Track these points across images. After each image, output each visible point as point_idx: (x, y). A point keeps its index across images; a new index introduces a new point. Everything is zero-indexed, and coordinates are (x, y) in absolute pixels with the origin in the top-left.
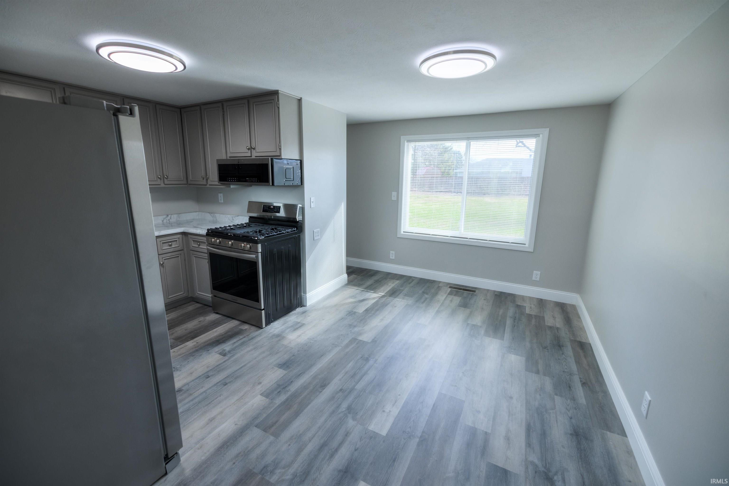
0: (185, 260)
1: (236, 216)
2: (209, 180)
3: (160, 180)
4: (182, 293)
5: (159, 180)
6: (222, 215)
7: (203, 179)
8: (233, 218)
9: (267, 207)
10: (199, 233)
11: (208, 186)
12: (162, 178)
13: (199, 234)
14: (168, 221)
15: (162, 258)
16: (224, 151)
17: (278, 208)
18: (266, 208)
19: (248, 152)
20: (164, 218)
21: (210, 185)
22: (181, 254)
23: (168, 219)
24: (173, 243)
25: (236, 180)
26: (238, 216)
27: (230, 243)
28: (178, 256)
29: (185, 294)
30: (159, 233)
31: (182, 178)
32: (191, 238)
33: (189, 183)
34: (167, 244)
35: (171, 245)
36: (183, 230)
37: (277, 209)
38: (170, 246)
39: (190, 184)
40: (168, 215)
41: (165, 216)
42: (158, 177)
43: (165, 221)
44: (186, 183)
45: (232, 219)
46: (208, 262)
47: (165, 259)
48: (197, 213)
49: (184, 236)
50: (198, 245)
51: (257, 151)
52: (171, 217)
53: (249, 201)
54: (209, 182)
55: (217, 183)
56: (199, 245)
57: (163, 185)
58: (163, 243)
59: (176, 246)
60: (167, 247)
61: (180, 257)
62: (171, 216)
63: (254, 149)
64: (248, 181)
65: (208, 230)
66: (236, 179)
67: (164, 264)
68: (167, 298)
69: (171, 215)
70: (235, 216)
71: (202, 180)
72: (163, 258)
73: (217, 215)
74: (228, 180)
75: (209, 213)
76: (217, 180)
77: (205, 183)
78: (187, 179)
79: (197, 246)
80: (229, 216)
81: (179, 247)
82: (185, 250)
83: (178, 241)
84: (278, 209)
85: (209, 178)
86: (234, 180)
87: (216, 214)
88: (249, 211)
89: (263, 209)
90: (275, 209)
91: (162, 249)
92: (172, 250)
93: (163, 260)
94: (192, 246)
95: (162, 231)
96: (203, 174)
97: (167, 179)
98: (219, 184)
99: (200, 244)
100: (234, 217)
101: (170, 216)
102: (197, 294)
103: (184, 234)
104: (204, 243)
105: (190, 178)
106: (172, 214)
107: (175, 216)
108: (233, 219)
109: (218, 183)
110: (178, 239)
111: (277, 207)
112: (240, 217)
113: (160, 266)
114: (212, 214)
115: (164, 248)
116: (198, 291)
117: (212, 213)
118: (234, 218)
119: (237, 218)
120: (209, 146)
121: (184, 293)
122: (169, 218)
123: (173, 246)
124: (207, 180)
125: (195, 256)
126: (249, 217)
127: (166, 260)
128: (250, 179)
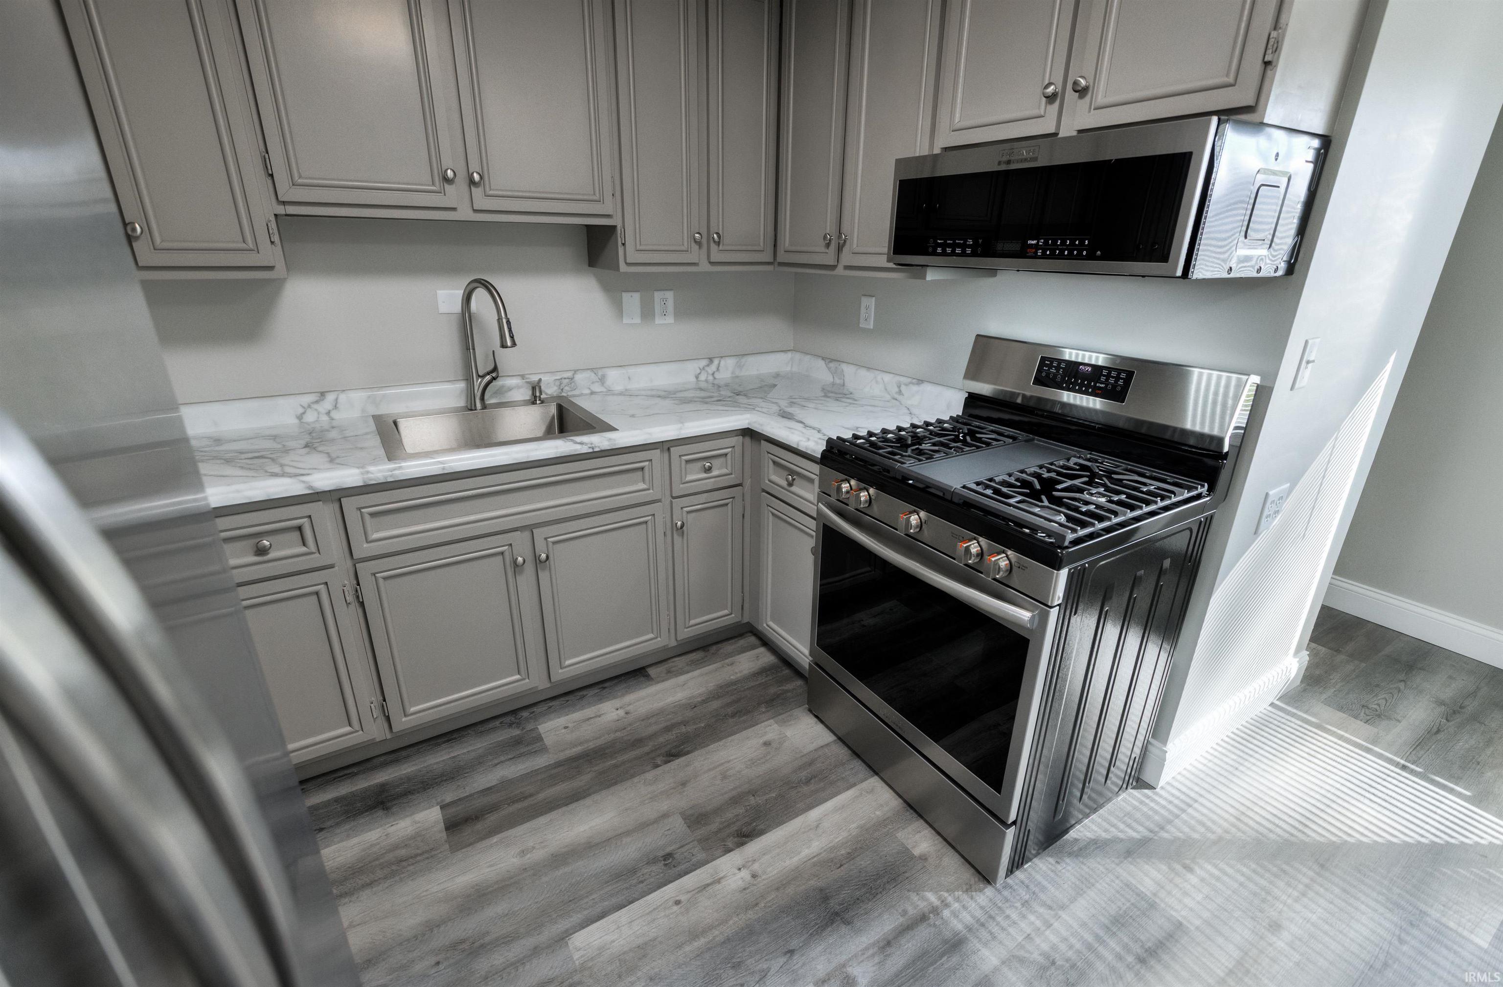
0: (743, 515)
1: (913, 384)
2: (846, 250)
3: (697, 247)
4: (726, 612)
5: (695, 247)
6: (863, 372)
7: (828, 245)
8: (899, 387)
9: (1058, 368)
10: (798, 445)
11: (840, 271)
12: (704, 241)
13: (795, 446)
14: (711, 378)
15: (682, 508)
16: (923, 122)
17: (1118, 378)
18: (1053, 370)
19: (1042, 113)
20: (701, 367)
21: (847, 268)
22: (733, 498)
23: (710, 372)
24: (716, 463)
25: (969, 246)
26: (920, 382)
27: (914, 519)
28: (727, 504)
29: (733, 615)
30: (681, 429)
31: (762, 244)
32: (768, 453)
33: (779, 259)
34: (699, 465)
35: (709, 469)
36: (747, 421)
37: (1112, 381)
38: (705, 472)
39: (781, 264)
40: (711, 360)
41: (704, 363)
42: (693, 241)
43: (703, 377)
44: (767, 257)
45: (897, 390)
46: (814, 551)
47: (688, 512)
48: (789, 355)
49: (748, 440)
50: (787, 480)
51: (1100, 100)
52: (719, 364)
53: (978, 335)
54: (847, 258)
55: (882, 262)
56: (790, 484)
57: (705, 267)
58: (687, 462)
59: (725, 471)
60: (698, 473)
61: (730, 505)
62: (720, 361)
63: (1082, 92)
64: (1036, 253)
65: (830, 441)
66: (970, 242)
67: (685, 528)
68: (685, 624)
69: (718, 359)
70: (910, 380)
71: (823, 250)
72: (685, 509)
73: (848, 370)
74: (930, 250)
75: (823, 359)
76: (886, 250)
77: (832, 262)
78: (775, 246)
79: (784, 483)
80: (887, 378)
81: (732, 474)
82: (748, 483)
83: (729, 456)
84: (1116, 382)
85: (848, 243)
86: (964, 246)
87: (844, 366)
88: (972, 373)
89: (1040, 370)
90: (1103, 379)
91: (683, 482)
92: (710, 484)
93: (685, 514)
94: (770, 481)
95: (687, 425)
96: (830, 227)
97: (719, 245)
98: (891, 265)
99: (794, 480)
100: (906, 385)
101: (716, 362)
102: (765, 625)
103: (748, 433)
104: (811, 481)
105: (786, 241)
106: (722, 357)
107: (730, 362)
108: (900, 392)
109: (889, 261)
110: (730, 449)
111: (1114, 374)
112: (928, 388)
113: (675, 532)
114: (832, 365)
115: (690, 478)
116: (769, 619)
117: (832, 360)
118: (903, 388)
119: (915, 388)
120: (867, 114)
121: (731, 614)
122: (713, 367)
123: (715, 473)
124: (840, 248)
125: (773, 514)
126: (967, 395)
127: (693, 514)
128: (1046, 243)
